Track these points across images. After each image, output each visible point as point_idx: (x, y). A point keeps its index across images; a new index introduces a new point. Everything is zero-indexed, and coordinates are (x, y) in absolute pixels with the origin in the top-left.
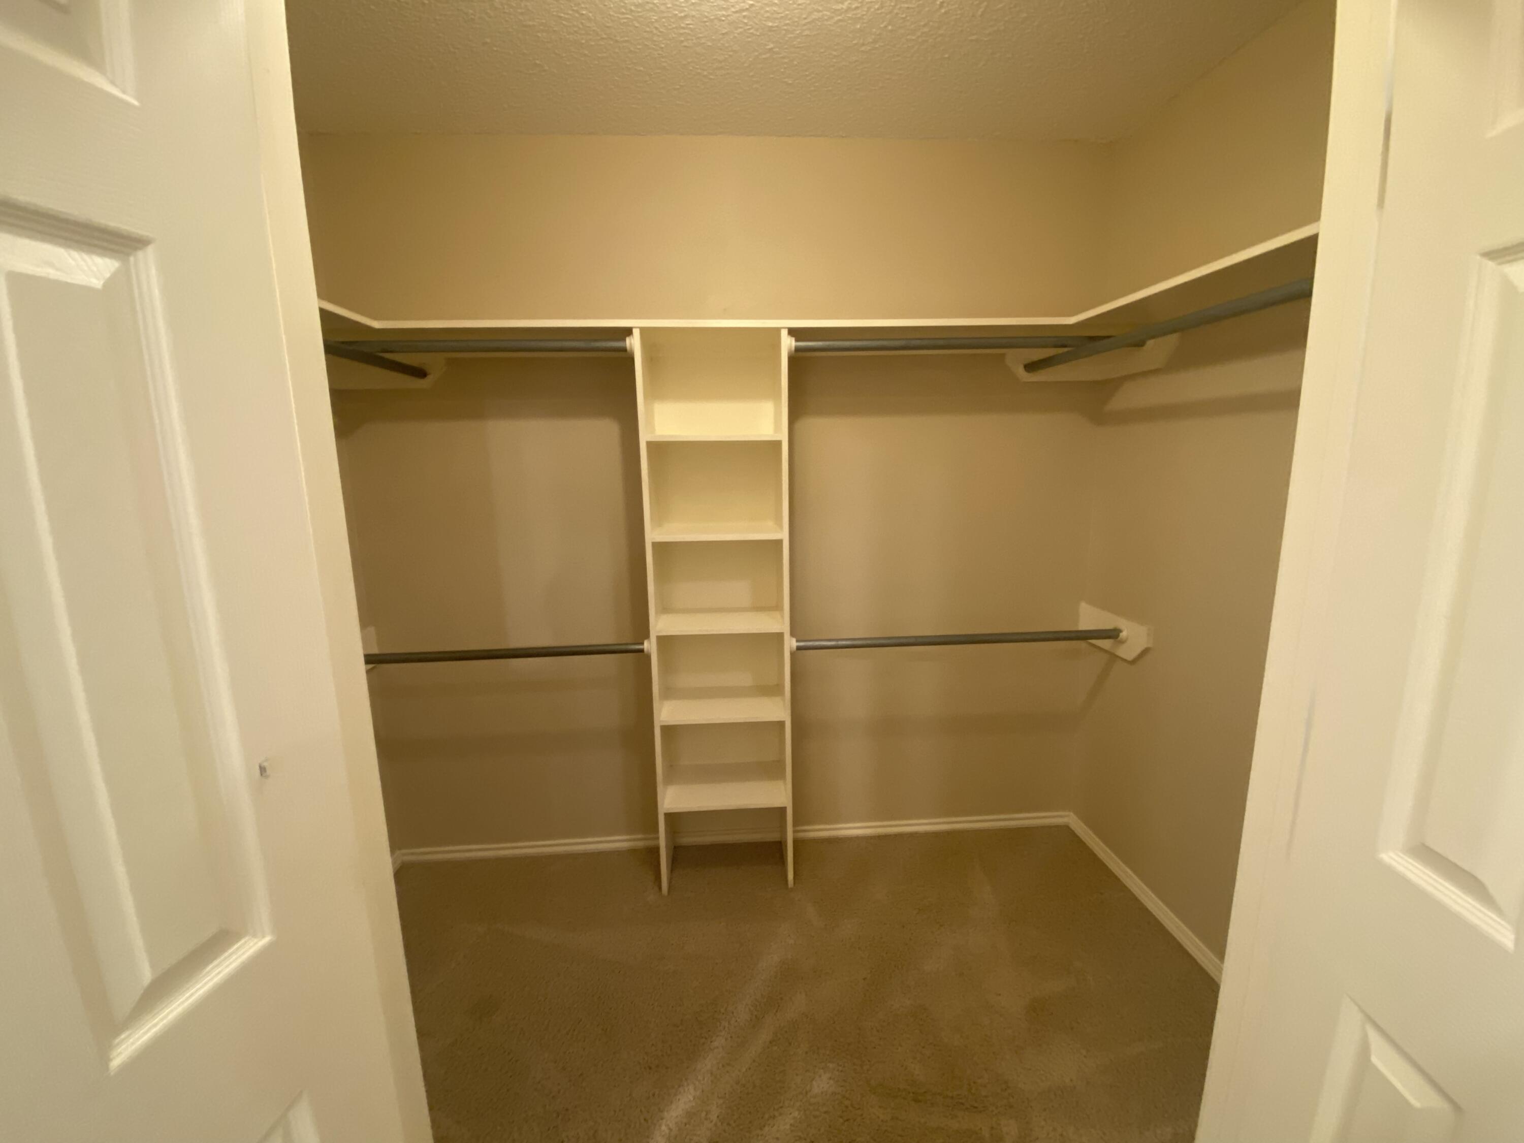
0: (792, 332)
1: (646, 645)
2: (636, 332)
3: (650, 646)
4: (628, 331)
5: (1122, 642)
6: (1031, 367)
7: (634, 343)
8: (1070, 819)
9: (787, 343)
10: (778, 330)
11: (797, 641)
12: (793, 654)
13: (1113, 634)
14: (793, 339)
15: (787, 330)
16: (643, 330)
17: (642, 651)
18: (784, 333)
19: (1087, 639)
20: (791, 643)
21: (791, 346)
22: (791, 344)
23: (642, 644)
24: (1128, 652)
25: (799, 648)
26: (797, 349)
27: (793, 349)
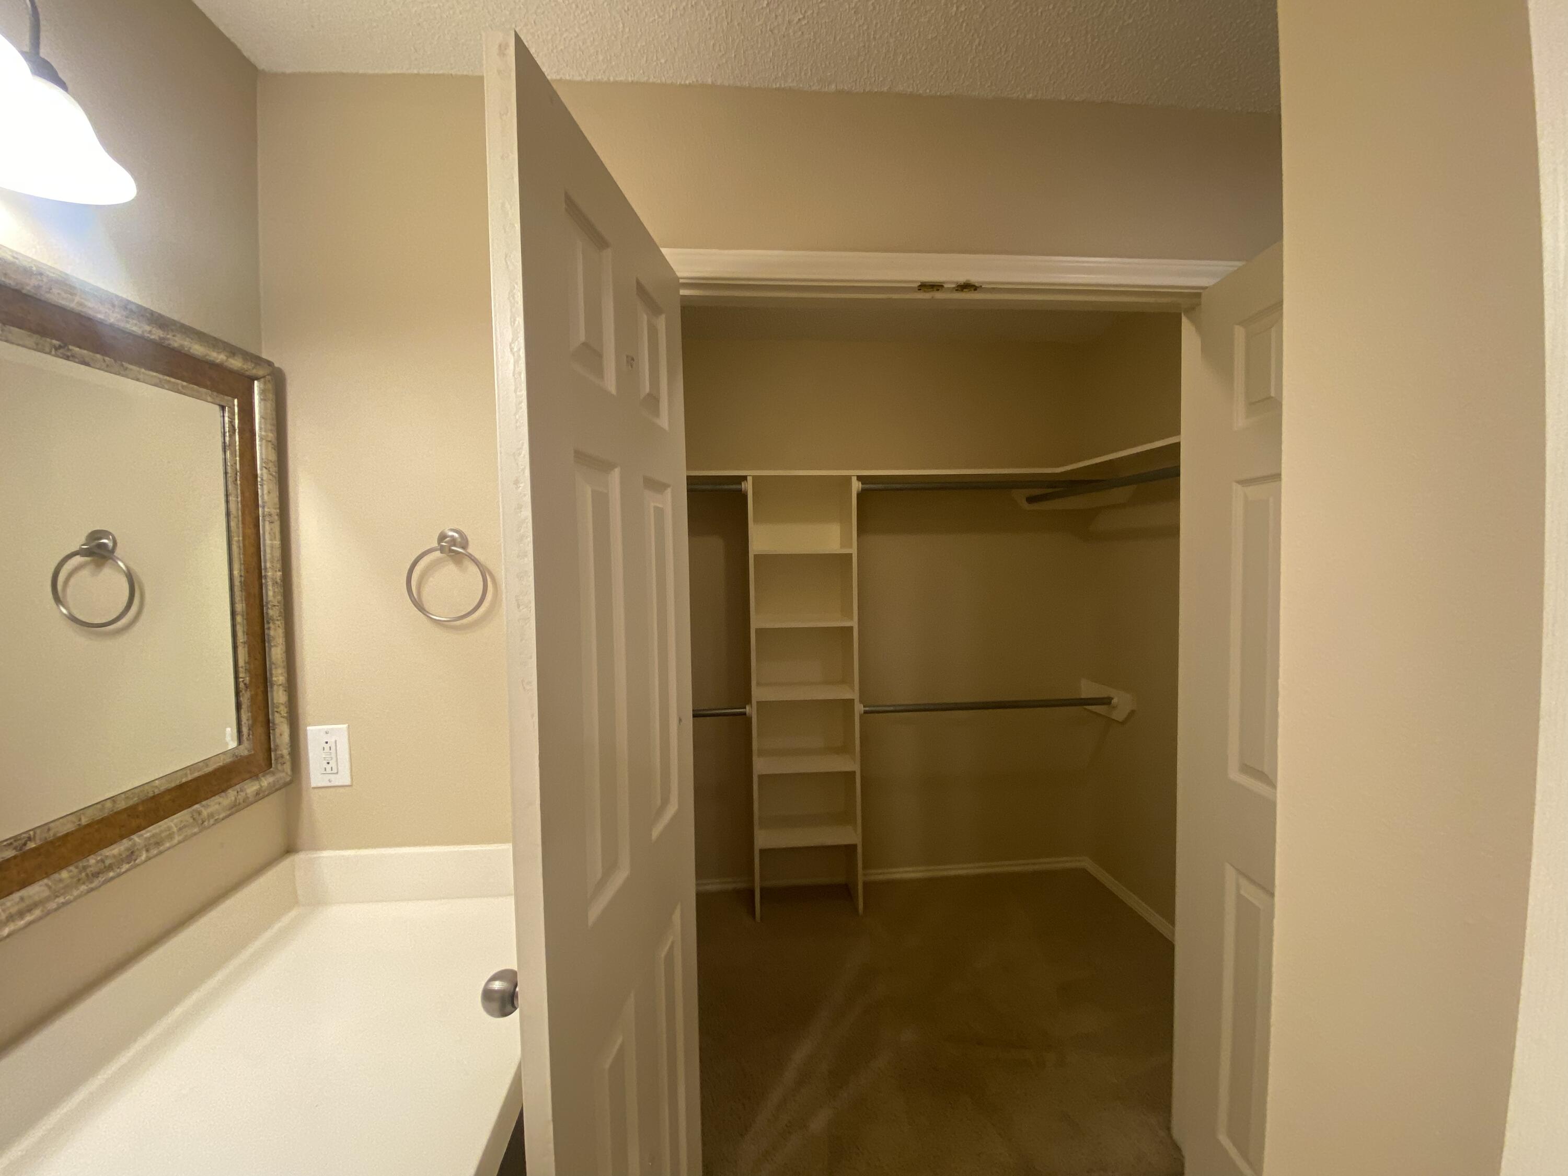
0: (859, 478)
1: (748, 709)
2: (750, 479)
3: (751, 710)
4: (744, 478)
5: (1115, 708)
6: (1031, 500)
7: (748, 486)
8: (1086, 863)
9: (856, 486)
10: (849, 478)
11: (864, 707)
12: (861, 716)
13: (1106, 701)
14: (860, 483)
15: (856, 477)
16: (754, 477)
17: (745, 714)
18: (854, 479)
19: (1084, 705)
20: (859, 708)
21: (858, 489)
22: (858, 487)
23: (745, 708)
24: (1119, 715)
25: (866, 712)
26: (863, 490)
27: (860, 490)
